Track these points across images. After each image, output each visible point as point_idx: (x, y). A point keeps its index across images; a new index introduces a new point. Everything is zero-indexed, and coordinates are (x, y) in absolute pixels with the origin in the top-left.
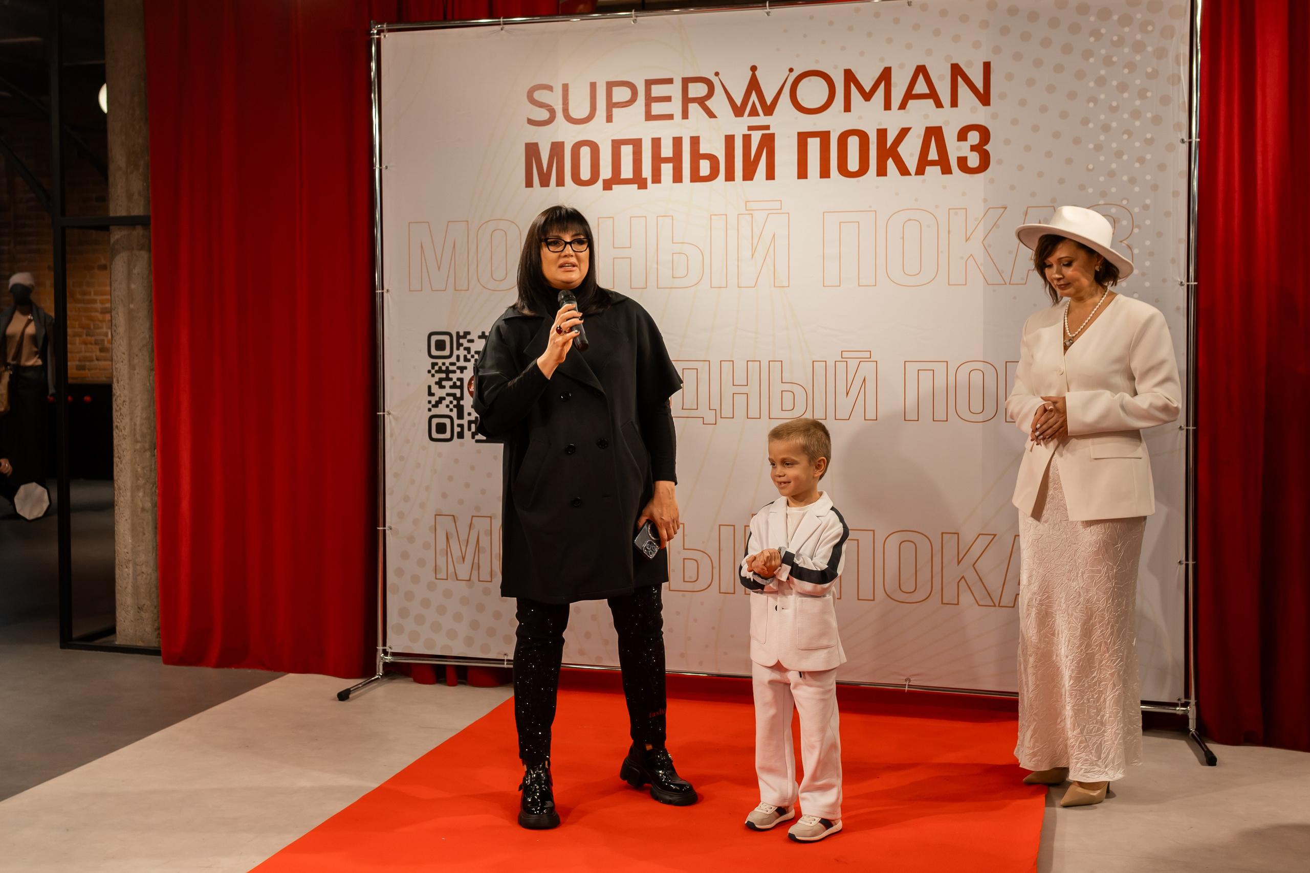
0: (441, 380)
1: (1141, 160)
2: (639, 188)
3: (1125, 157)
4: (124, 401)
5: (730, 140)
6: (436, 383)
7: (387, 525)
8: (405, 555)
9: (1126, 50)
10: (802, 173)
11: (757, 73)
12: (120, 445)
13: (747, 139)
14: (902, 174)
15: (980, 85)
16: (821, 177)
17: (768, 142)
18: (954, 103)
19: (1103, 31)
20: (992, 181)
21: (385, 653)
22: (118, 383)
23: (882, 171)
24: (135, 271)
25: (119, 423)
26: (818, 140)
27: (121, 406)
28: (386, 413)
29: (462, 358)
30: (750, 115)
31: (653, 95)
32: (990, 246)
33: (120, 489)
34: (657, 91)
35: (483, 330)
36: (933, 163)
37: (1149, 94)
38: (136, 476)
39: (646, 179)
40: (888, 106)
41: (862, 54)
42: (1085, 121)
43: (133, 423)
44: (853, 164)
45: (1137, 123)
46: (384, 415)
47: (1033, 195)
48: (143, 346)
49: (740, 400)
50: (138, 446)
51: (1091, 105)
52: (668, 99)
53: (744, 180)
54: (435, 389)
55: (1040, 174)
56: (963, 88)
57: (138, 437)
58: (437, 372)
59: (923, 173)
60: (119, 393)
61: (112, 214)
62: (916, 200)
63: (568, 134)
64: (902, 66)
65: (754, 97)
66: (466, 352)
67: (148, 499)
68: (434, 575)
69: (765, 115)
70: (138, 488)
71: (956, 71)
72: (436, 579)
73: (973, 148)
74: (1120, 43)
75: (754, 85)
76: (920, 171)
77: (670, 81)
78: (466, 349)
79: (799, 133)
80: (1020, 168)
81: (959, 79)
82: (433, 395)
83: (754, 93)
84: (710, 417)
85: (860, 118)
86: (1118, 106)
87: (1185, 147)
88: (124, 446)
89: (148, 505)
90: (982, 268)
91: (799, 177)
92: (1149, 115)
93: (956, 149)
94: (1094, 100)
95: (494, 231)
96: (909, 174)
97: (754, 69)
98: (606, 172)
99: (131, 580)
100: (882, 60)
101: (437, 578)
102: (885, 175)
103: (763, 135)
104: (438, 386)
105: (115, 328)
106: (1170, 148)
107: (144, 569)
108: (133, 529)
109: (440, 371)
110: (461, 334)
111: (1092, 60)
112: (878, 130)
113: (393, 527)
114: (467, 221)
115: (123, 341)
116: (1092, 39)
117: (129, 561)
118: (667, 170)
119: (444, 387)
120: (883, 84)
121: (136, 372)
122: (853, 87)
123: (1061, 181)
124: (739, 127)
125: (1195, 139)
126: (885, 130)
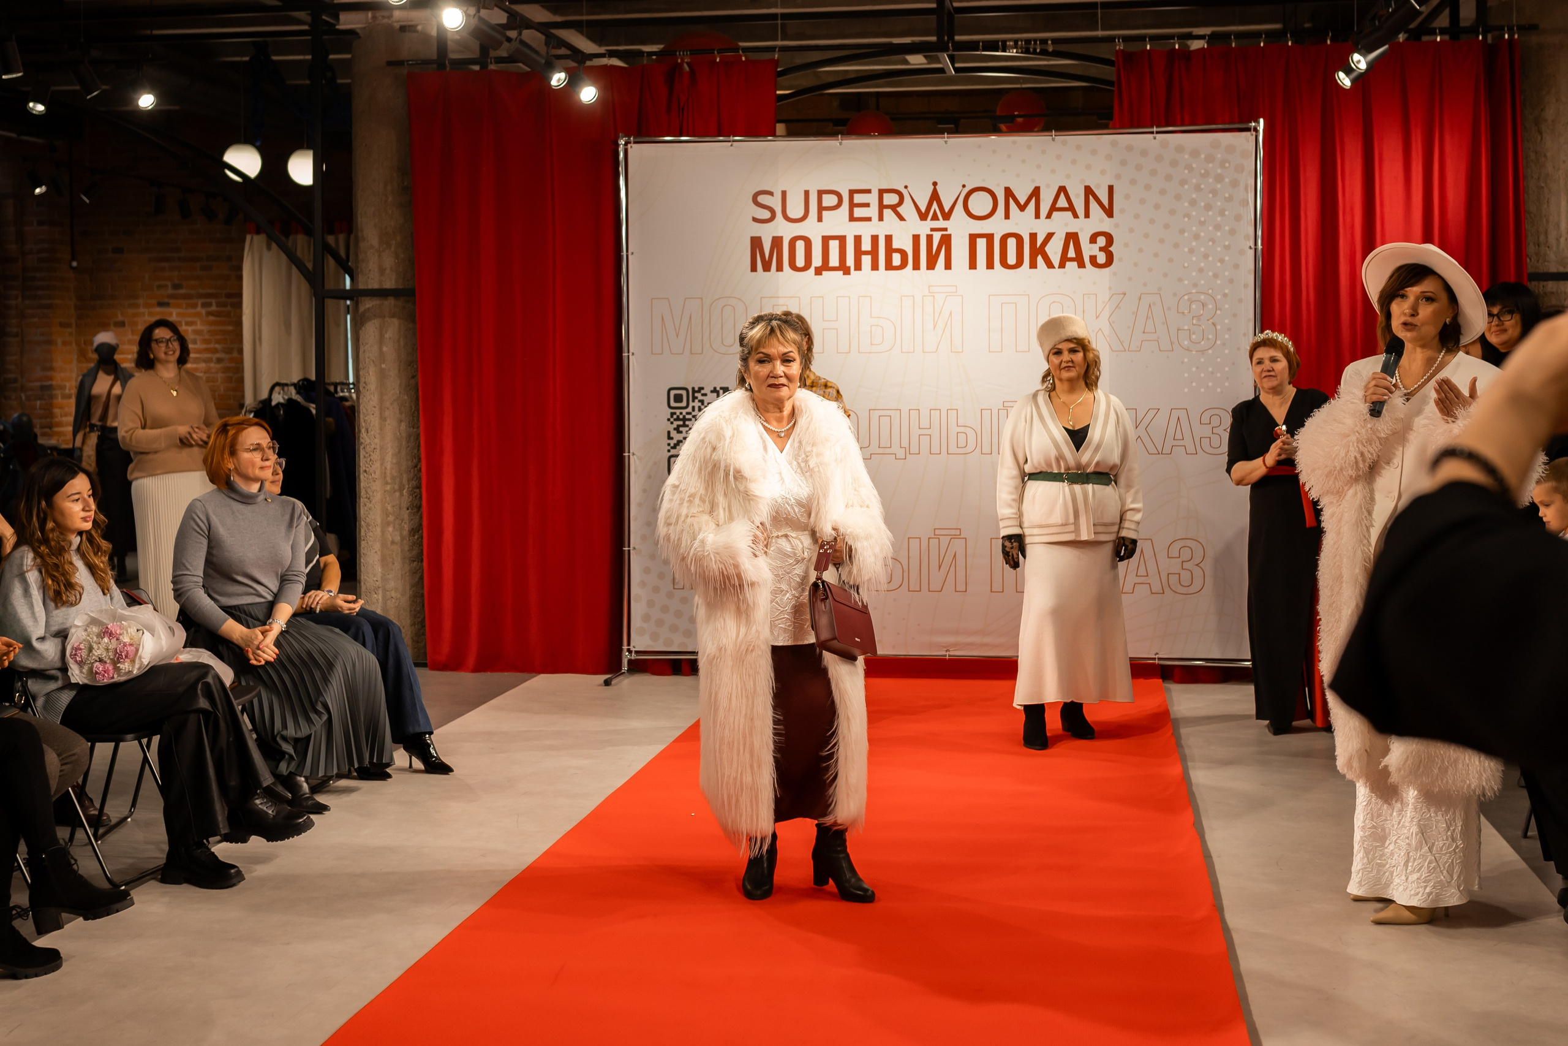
0: (679, 426)
1: (1222, 261)
2: (844, 274)
3: (1210, 258)
4: (374, 449)
5: (916, 238)
6: (675, 429)
7: (632, 546)
8: (647, 571)
9: (1211, 180)
10: (973, 265)
11: (937, 187)
12: (369, 487)
13: (930, 238)
14: (1049, 267)
15: (1106, 202)
16: (987, 268)
17: (946, 240)
18: (1087, 215)
19: (1194, 166)
20: (1115, 274)
21: (629, 651)
22: (368, 433)
23: (1033, 265)
24: (387, 336)
25: (368, 467)
26: (985, 240)
27: (371, 453)
28: (631, 454)
29: (697, 409)
30: (932, 220)
31: (856, 201)
32: (1113, 322)
33: (368, 525)
34: (858, 198)
35: (715, 386)
36: (1071, 260)
37: (1227, 213)
38: (386, 513)
39: (849, 267)
40: (1037, 216)
41: (1018, 176)
42: (1182, 231)
43: (384, 468)
44: (1012, 259)
45: (1219, 234)
46: (629, 456)
47: (1145, 284)
48: (394, 401)
49: (925, 440)
50: (388, 487)
51: (1186, 219)
52: (867, 205)
53: (927, 269)
54: (674, 434)
55: (1150, 270)
56: (1093, 204)
57: (389, 480)
58: (675, 420)
59: (1064, 267)
60: (368, 441)
61: (361, 287)
62: (1059, 287)
63: (786, 231)
64: (1048, 186)
65: (935, 206)
66: (700, 404)
67: (397, 533)
68: (672, 586)
69: (944, 220)
70: (388, 524)
71: (1088, 191)
72: (674, 589)
73: (1101, 249)
74: (1206, 174)
75: (935, 197)
76: (1062, 265)
77: (869, 191)
78: (700, 401)
79: (971, 235)
80: (1136, 264)
81: (1091, 197)
82: (672, 438)
83: (935, 203)
84: (901, 453)
85: (1017, 224)
86: (1205, 221)
87: (1252, 252)
88: (374, 488)
89: (398, 538)
90: (1108, 339)
91: (971, 268)
92: (1227, 228)
93: (1088, 250)
94: (1188, 216)
95: (725, 306)
96: (1054, 267)
97: (935, 184)
98: (817, 261)
99: (380, 604)
100: (1033, 181)
101: (675, 587)
102: (1036, 268)
103: (942, 235)
104: (675, 432)
105: (364, 385)
106: (1242, 252)
107: (393, 594)
108: (384, 561)
109: (678, 419)
110: (696, 389)
111: (1186, 187)
112: (1030, 234)
113: (636, 547)
114: (702, 298)
115: (374, 396)
116: (1186, 171)
117: (379, 588)
118: (866, 260)
119: (681, 432)
120: (1034, 199)
121: (387, 423)
122: (1011, 201)
123: (1165, 275)
124: (923, 228)
125: (1260, 246)
126: (1036, 234)
